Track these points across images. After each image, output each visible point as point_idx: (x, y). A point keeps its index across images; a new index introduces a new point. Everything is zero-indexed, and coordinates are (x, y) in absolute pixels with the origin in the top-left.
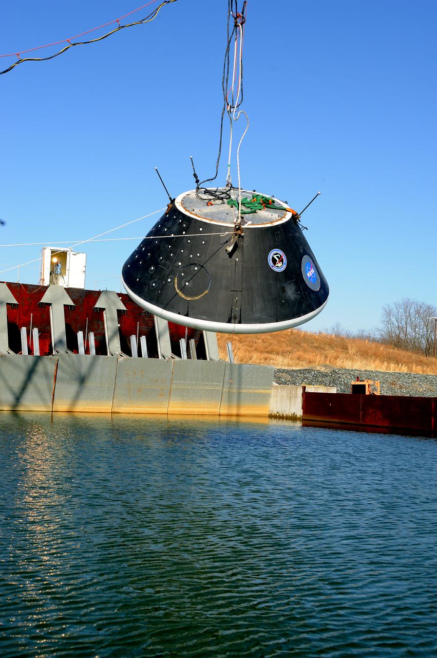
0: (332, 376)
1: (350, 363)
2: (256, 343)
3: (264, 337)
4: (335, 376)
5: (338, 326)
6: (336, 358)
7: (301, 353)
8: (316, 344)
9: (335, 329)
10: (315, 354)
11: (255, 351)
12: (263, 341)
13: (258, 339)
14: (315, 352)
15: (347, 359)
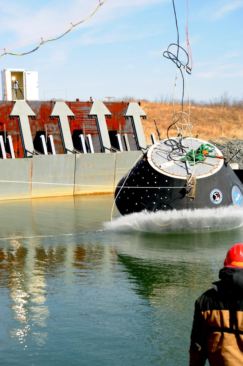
0: (228, 147)
1: (241, 132)
2: (162, 121)
3: (168, 115)
4: (231, 147)
5: (225, 94)
6: (229, 129)
7: (200, 127)
8: (211, 118)
9: (224, 98)
10: (211, 126)
11: (162, 128)
12: (168, 119)
13: (163, 117)
14: (211, 125)
15: (239, 128)
